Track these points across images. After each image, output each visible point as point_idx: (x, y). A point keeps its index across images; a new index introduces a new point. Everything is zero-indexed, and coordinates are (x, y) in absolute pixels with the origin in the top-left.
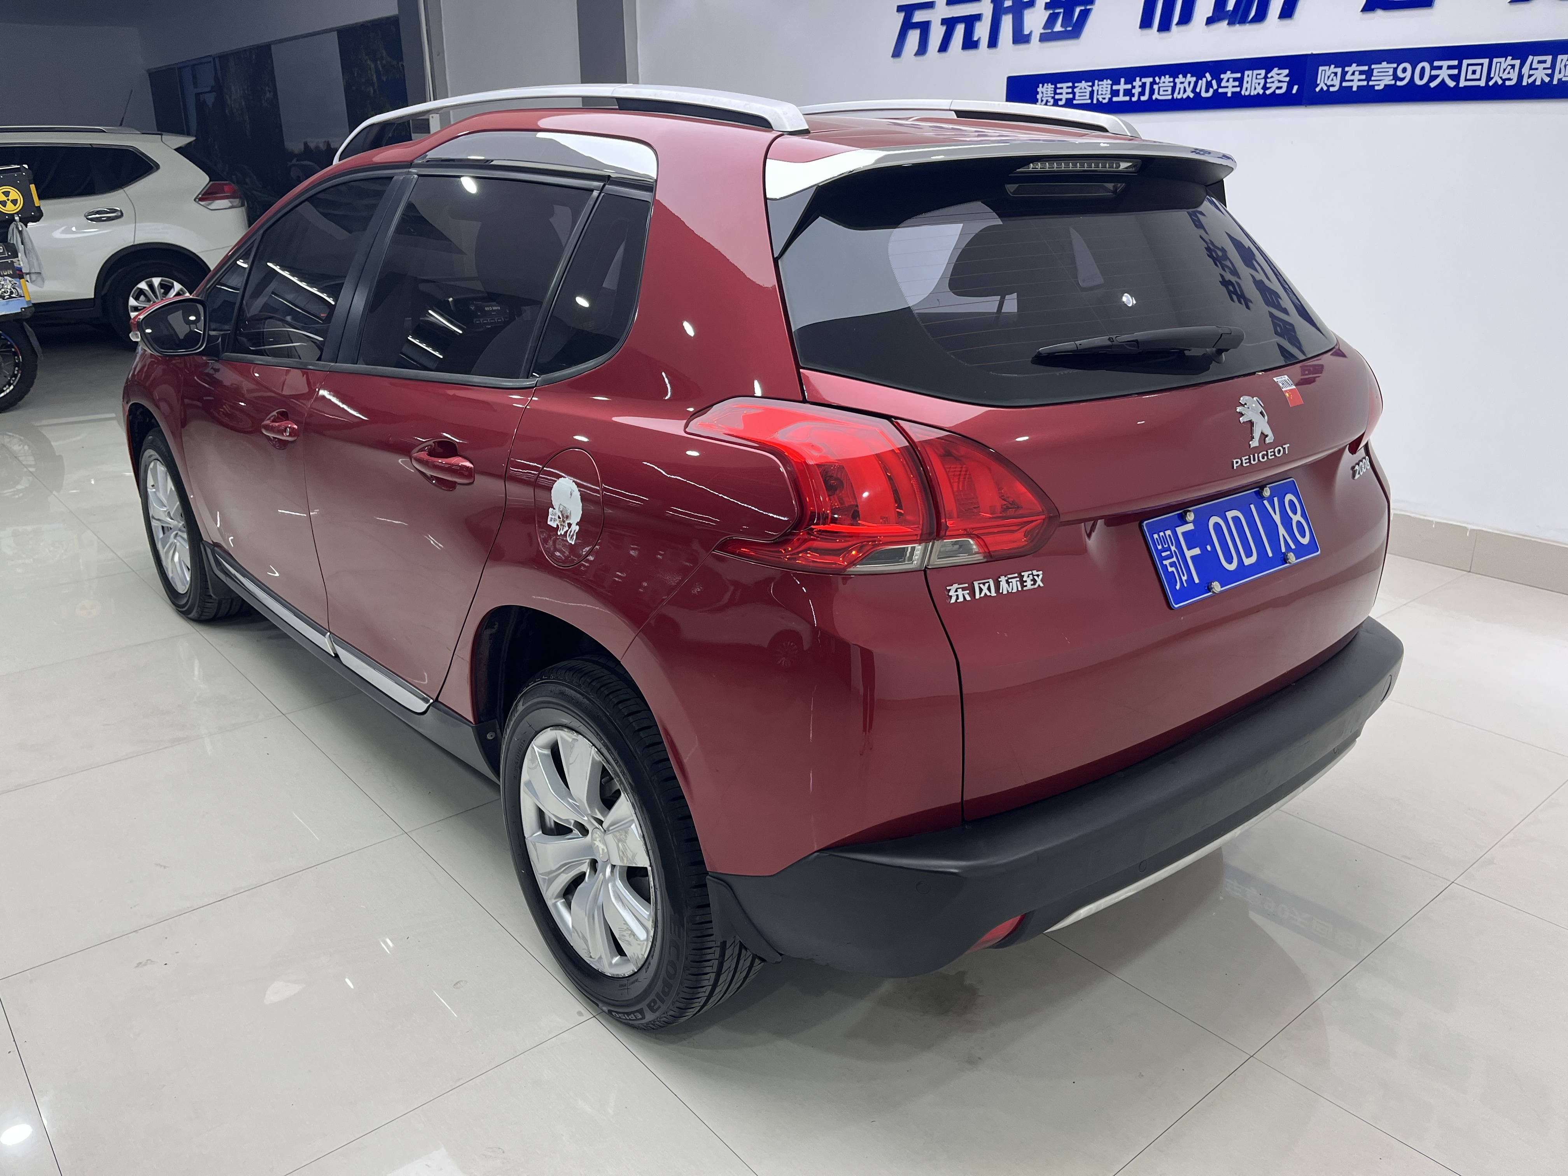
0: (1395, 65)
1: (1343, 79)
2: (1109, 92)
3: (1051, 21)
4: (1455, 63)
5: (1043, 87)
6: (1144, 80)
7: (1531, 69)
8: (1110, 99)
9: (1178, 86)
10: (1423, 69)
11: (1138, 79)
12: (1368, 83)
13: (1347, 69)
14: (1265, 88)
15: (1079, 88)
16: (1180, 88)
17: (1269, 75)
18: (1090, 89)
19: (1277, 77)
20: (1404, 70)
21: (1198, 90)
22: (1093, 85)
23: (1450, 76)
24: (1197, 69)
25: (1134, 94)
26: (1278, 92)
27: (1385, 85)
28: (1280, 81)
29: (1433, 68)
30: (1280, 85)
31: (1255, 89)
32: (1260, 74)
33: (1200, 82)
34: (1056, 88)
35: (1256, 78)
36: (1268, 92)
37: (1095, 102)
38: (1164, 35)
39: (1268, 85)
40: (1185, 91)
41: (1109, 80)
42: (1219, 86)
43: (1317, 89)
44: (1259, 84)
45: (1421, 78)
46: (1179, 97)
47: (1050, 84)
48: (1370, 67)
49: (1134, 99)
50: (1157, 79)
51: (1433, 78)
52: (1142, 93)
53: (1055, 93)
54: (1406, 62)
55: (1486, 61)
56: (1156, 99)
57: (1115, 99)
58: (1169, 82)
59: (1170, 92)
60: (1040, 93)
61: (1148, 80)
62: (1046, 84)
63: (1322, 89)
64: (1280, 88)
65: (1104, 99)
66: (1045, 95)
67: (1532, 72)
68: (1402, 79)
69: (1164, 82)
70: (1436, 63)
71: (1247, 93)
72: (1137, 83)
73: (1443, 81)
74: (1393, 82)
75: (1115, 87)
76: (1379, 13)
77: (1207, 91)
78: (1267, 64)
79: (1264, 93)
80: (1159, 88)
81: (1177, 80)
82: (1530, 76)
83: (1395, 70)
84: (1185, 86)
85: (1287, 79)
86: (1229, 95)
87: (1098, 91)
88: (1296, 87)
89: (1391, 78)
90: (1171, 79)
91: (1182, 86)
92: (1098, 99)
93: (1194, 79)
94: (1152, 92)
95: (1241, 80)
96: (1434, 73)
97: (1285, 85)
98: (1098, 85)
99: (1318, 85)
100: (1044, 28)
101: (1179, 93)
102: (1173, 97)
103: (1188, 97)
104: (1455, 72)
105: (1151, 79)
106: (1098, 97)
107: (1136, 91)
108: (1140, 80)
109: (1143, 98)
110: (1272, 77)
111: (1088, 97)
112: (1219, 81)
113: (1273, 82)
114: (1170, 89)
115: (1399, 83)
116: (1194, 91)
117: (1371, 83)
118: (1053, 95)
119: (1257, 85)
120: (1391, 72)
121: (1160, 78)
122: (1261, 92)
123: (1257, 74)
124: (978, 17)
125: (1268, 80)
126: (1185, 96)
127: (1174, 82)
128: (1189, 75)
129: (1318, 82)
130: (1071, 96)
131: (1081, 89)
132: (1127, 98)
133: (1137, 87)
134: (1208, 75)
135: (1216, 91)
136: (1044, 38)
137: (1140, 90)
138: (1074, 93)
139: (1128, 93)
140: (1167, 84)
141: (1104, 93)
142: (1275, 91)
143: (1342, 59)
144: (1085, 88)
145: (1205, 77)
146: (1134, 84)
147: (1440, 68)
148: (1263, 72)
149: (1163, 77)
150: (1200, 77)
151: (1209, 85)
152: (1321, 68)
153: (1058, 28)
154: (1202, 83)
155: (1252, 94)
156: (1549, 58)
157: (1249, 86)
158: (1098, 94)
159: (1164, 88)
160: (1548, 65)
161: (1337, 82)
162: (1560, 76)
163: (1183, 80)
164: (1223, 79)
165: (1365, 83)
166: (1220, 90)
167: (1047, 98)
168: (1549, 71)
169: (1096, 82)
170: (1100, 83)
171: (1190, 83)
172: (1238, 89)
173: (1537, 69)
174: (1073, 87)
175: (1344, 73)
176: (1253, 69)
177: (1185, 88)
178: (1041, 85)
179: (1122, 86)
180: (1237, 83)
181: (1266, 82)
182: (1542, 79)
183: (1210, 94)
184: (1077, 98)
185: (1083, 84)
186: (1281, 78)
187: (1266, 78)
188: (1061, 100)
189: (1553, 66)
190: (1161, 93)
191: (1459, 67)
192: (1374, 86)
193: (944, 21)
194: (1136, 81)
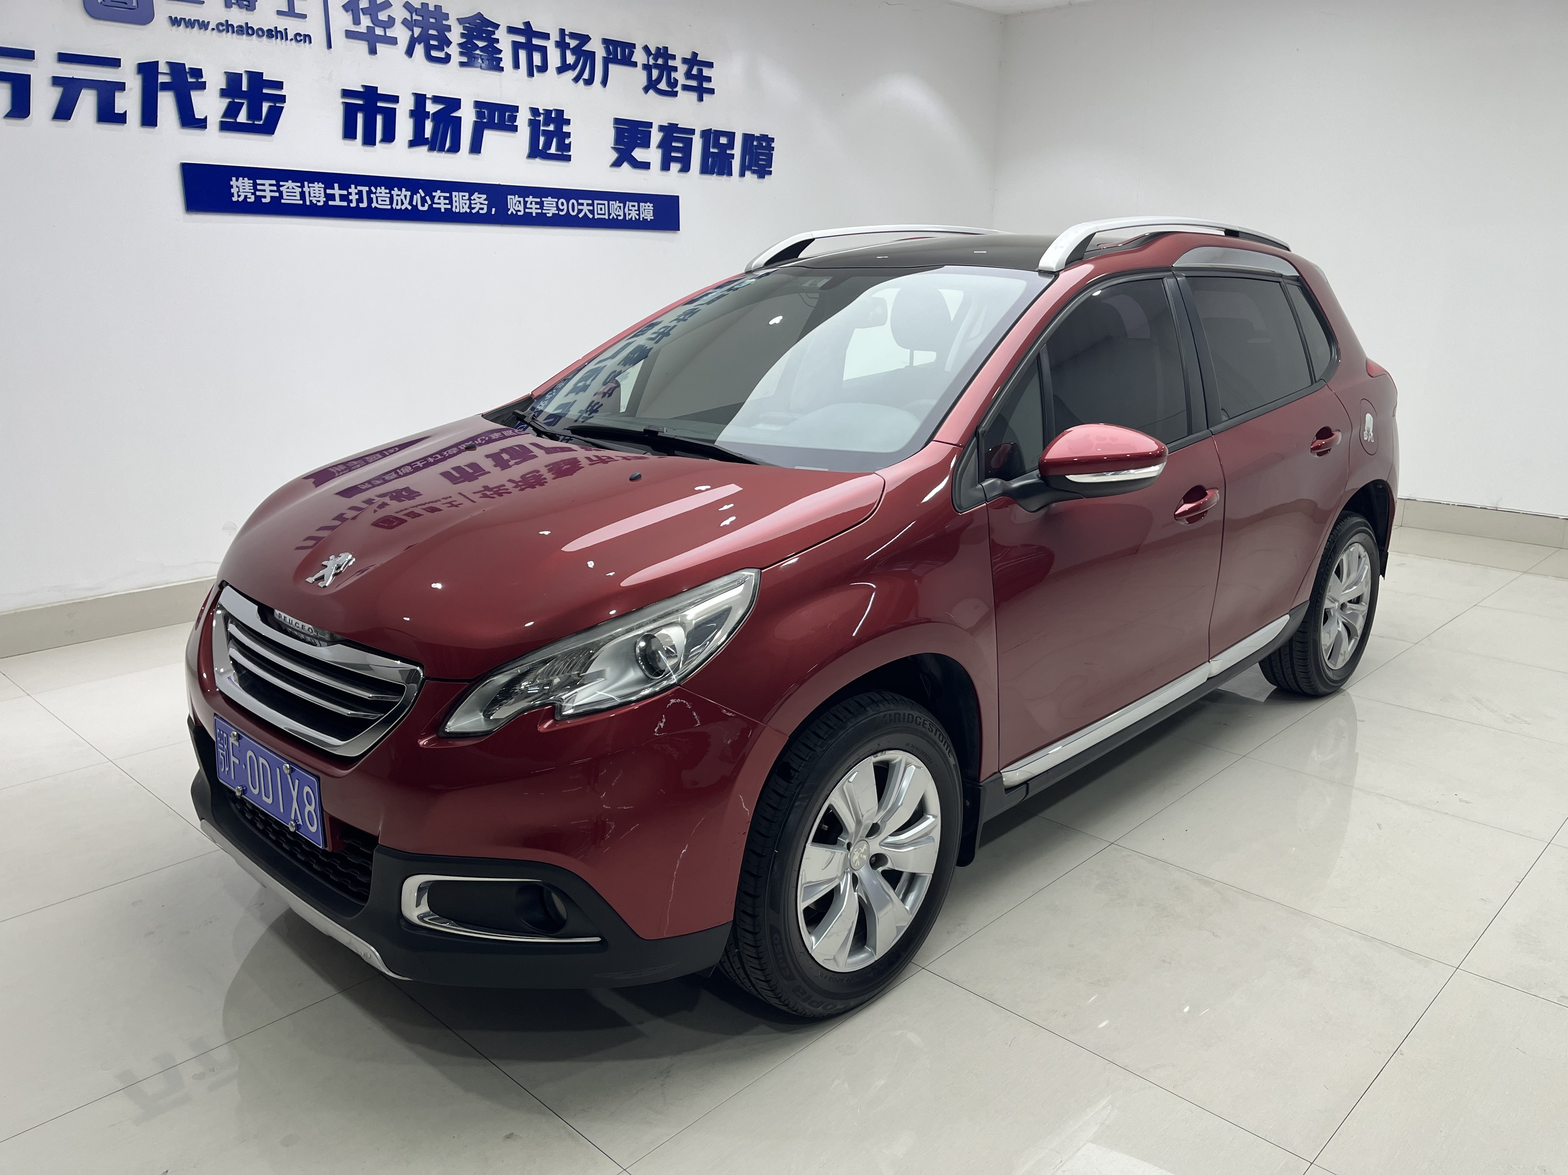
0: (556, 200)
1: (525, 207)
2: (323, 195)
3: (232, 111)
4: (590, 202)
5: (237, 180)
6: (359, 188)
7: (629, 210)
8: (326, 202)
9: (395, 198)
10: (573, 204)
11: (353, 186)
12: (542, 211)
13: (526, 199)
14: (470, 207)
15: (286, 187)
16: (397, 200)
17: (472, 198)
18: (300, 190)
19: (478, 200)
20: (562, 204)
21: (414, 203)
22: (302, 186)
23: (589, 210)
24: (412, 185)
25: (352, 200)
26: (481, 212)
27: (553, 214)
28: (481, 204)
29: (579, 204)
30: (482, 206)
31: (463, 208)
32: (465, 196)
33: (415, 196)
34: (255, 185)
35: (462, 199)
36: (474, 211)
37: (308, 203)
38: (369, 148)
39: (473, 206)
40: (402, 203)
41: (320, 183)
42: (433, 202)
43: (509, 213)
44: (465, 204)
45: (573, 211)
46: (398, 207)
47: (246, 179)
48: (541, 200)
49: (353, 205)
50: (373, 188)
51: (580, 211)
52: (360, 200)
53: (256, 189)
54: (562, 198)
55: (606, 202)
56: (375, 207)
57: (331, 203)
58: (386, 193)
59: (388, 202)
60: (234, 187)
61: (365, 189)
62: (241, 179)
63: (512, 212)
64: (482, 209)
65: (319, 201)
66: (241, 190)
67: (630, 212)
68: (562, 210)
69: (381, 193)
70: (580, 201)
71: (457, 211)
72: (353, 190)
73: (585, 213)
74: (557, 212)
75: (328, 191)
76: (538, 160)
77: (423, 205)
78: (470, 188)
79: (471, 211)
80: (377, 197)
81: (393, 192)
82: (629, 214)
83: (557, 203)
84: (402, 199)
85: (486, 202)
86: (443, 210)
87: (309, 192)
88: (494, 210)
89: (555, 209)
90: (387, 191)
91: (399, 198)
92: (311, 201)
93: (409, 193)
94: (370, 201)
95: (450, 199)
96: (580, 207)
97: (485, 207)
98: (309, 187)
99: (510, 209)
100: (225, 115)
101: (397, 205)
102: (392, 207)
103: (406, 208)
104: (591, 208)
105: (367, 188)
106: (311, 199)
107: (354, 197)
108: (356, 188)
109: (361, 205)
110: (474, 199)
111: (298, 198)
112: (432, 198)
113: (476, 204)
114: (388, 199)
115: (561, 213)
116: (411, 203)
117: (544, 211)
118: (253, 191)
119: (464, 205)
120: (555, 205)
121: (376, 189)
122: (468, 211)
123: (463, 196)
124: (121, 86)
125: (472, 202)
126: (403, 207)
127: (390, 193)
128: (404, 189)
129: (509, 208)
130: (277, 194)
131: (288, 188)
132: (345, 204)
133: (353, 194)
134: (420, 191)
135: (430, 206)
136: (225, 127)
137: (357, 197)
138: (281, 193)
139: (343, 198)
140: (383, 194)
141: (317, 195)
142: (478, 211)
143: (523, 192)
144: (293, 188)
145: (419, 193)
146: (350, 190)
147: (582, 204)
148: (467, 194)
149: (379, 188)
150: (414, 192)
151: (424, 201)
152: (509, 197)
153: (242, 118)
154: (417, 198)
155: (461, 212)
156: (636, 204)
157: (457, 204)
158: (310, 196)
159: (381, 198)
160: (636, 208)
161: (521, 208)
162: (643, 216)
163: (399, 193)
164: (435, 196)
165: (540, 211)
166: (434, 206)
167: (246, 194)
168: (637, 212)
169: (306, 183)
170: (310, 185)
171: (405, 196)
172: (449, 207)
173: (631, 210)
174: (279, 186)
175: (525, 203)
176: (459, 191)
177: (402, 200)
178: (234, 179)
179: (337, 191)
180: (447, 202)
181: (470, 204)
182: (632, 217)
183: (426, 208)
184: (285, 197)
185: (290, 184)
186: (481, 201)
187: (470, 199)
188: (265, 197)
189: (639, 210)
190: (380, 202)
191: (592, 205)
192: (546, 213)
193: (57, 81)
194: (351, 188)
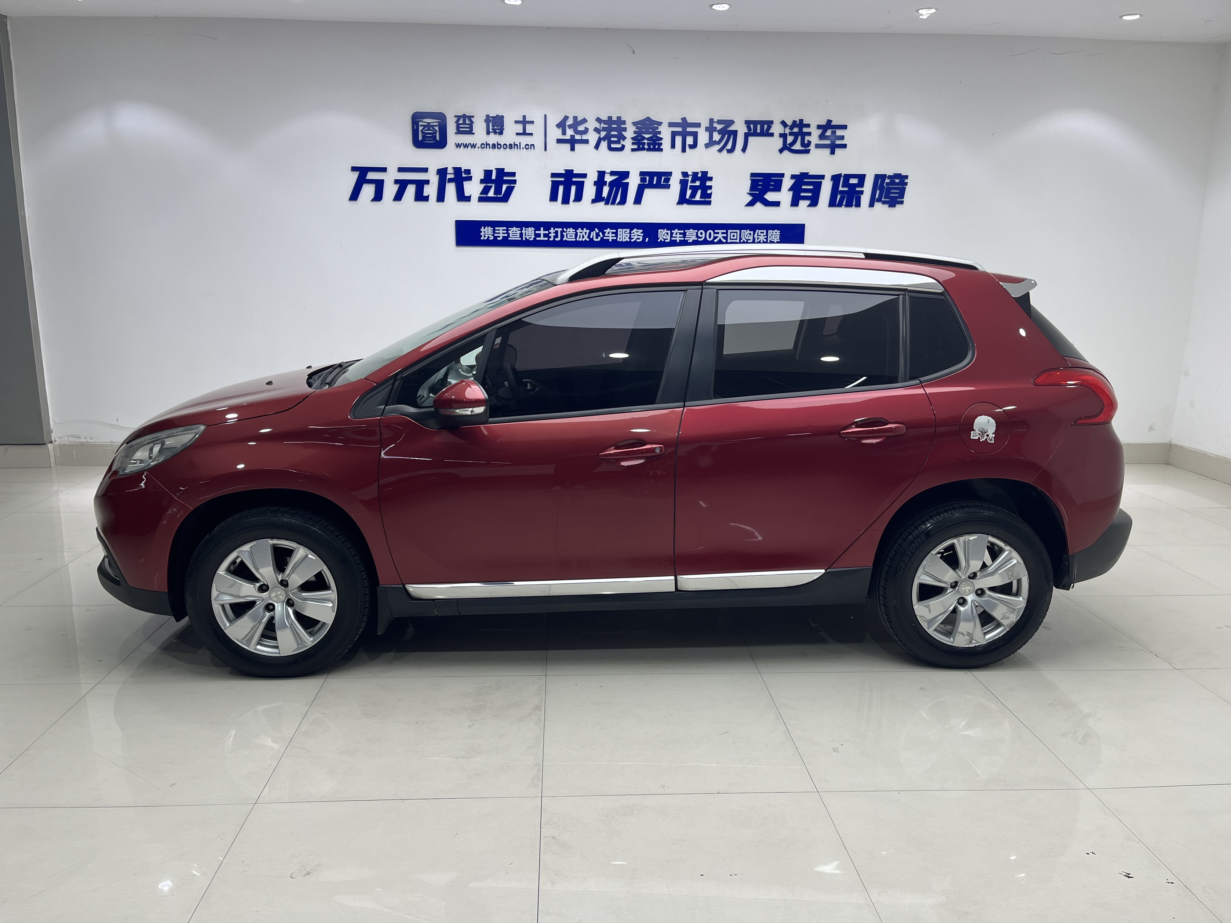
0: (697, 231)
1: (671, 236)
2: (533, 234)
3: (486, 190)
4: (725, 231)
5: (484, 228)
6: (556, 229)
7: (758, 235)
8: (535, 239)
9: (579, 234)
10: (710, 233)
11: (552, 228)
12: (684, 239)
13: (673, 231)
14: (630, 238)
15: (512, 231)
16: (580, 236)
17: (632, 232)
18: (520, 232)
19: (636, 233)
20: (701, 233)
21: (591, 237)
22: (522, 230)
23: (723, 237)
24: (591, 226)
25: (551, 236)
26: (638, 240)
27: (693, 240)
28: (638, 235)
29: (715, 233)
30: (639, 237)
31: (625, 238)
32: (627, 231)
33: (592, 233)
34: (494, 230)
35: (625, 233)
36: (632, 240)
37: (524, 239)
38: (565, 206)
39: (632, 237)
40: (583, 237)
41: (532, 228)
42: (604, 236)
43: (659, 241)
44: (627, 236)
45: (710, 237)
46: (580, 240)
47: (489, 227)
48: (684, 231)
49: (552, 239)
50: (565, 229)
51: (716, 237)
52: (556, 236)
53: (494, 233)
54: (701, 230)
55: (738, 231)
56: (565, 240)
57: (538, 239)
58: (573, 232)
59: (574, 237)
60: (483, 232)
61: (559, 230)
62: (486, 227)
63: (661, 240)
64: (639, 239)
65: (531, 238)
66: (486, 233)
67: (758, 237)
68: (701, 238)
69: (570, 232)
70: (716, 231)
71: (621, 240)
72: (552, 230)
73: (720, 239)
74: (696, 239)
75: (537, 232)
76: (685, 205)
77: (597, 238)
78: (631, 226)
79: (630, 241)
80: (567, 234)
81: (577, 231)
82: (758, 239)
83: (697, 233)
84: (583, 234)
85: (642, 234)
86: (610, 241)
87: (525, 233)
88: (647, 239)
89: (696, 237)
90: (574, 230)
91: (581, 234)
92: (526, 238)
93: (588, 231)
94: (562, 236)
95: (616, 234)
96: (716, 235)
97: (641, 238)
98: (525, 230)
99: (659, 238)
100: (481, 193)
101: (580, 238)
102: (576, 240)
103: (586, 240)
104: (725, 235)
105: (561, 229)
106: (526, 237)
107: (552, 235)
108: (554, 229)
109: (556, 239)
110: (634, 233)
111: (519, 236)
112: (604, 233)
113: (635, 236)
114: (574, 235)
115: (699, 240)
116: (589, 237)
117: (686, 239)
118: (493, 234)
119: (626, 237)
120: (695, 234)
121: (567, 229)
122: (628, 240)
123: (625, 231)
124: (427, 182)
125: (632, 235)
126: (584, 240)
127: (576, 231)
128: (585, 229)
129: (659, 237)
130: (506, 235)
131: (513, 231)
132: (546, 239)
133: (552, 233)
134: (596, 229)
135: (602, 238)
136: (481, 200)
137: (554, 234)
138: (509, 234)
139: (545, 235)
140: (571, 232)
141: (530, 234)
142: (636, 240)
143: (670, 227)
144: (516, 231)
145: (595, 230)
146: (550, 231)
147: (718, 233)
148: (628, 230)
149: (568, 229)
150: (592, 230)
151: (598, 235)
152: (659, 230)
153: (491, 194)
154: (593, 234)
155: (623, 241)
156: (765, 231)
157: (621, 236)
158: (525, 235)
159: (570, 234)
160: (765, 234)
161: (669, 237)
162: (771, 239)
163: (582, 231)
164: (606, 232)
165: (683, 239)
166: (605, 238)
167: (489, 235)
168: (766, 237)
169: (524, 228)
170: (526, 229)
171: (586, 233)
172: (615, 238)
173: (760, 236)
174: (507, 230)
175: (672, 234)
176: (623, 228)
177: (583, 235)
178: (483, 227)
179: (542, 232)
180: (614, 235)
181: (630, 236)
182: (763, 240)
183: (599, 239)
184: (511, 236)
185: (514, 229)
186: (639, 234)
187: (630, 233)
188: (499, 237)
189: (767, 235)
190: (568, 237)
191: (727, 233)
192: (687, 240)
193: (397, 182)
194: (551, 230)
